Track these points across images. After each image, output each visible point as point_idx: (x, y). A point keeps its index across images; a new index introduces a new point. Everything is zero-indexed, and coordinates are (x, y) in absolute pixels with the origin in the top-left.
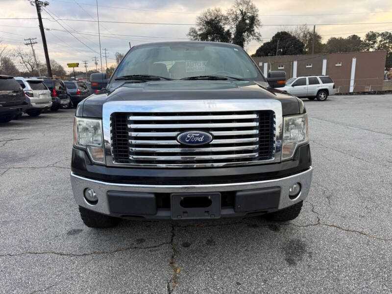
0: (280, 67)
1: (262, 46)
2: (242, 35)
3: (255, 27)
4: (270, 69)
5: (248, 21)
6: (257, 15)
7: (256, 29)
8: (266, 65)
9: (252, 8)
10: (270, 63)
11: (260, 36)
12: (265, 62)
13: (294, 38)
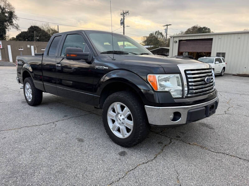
0: (42, 49)
1: (20, 34)
2: (3, 24)
3: (13, 19)
4: (36, 50)
5: (7, 15)
6: (14, 11)
7: (14, 21)
8: (32, 47)
9: (9, 6)
10: (35, 46)
11: (18, 26)
12: (32, 45)
13: (44, 31)
